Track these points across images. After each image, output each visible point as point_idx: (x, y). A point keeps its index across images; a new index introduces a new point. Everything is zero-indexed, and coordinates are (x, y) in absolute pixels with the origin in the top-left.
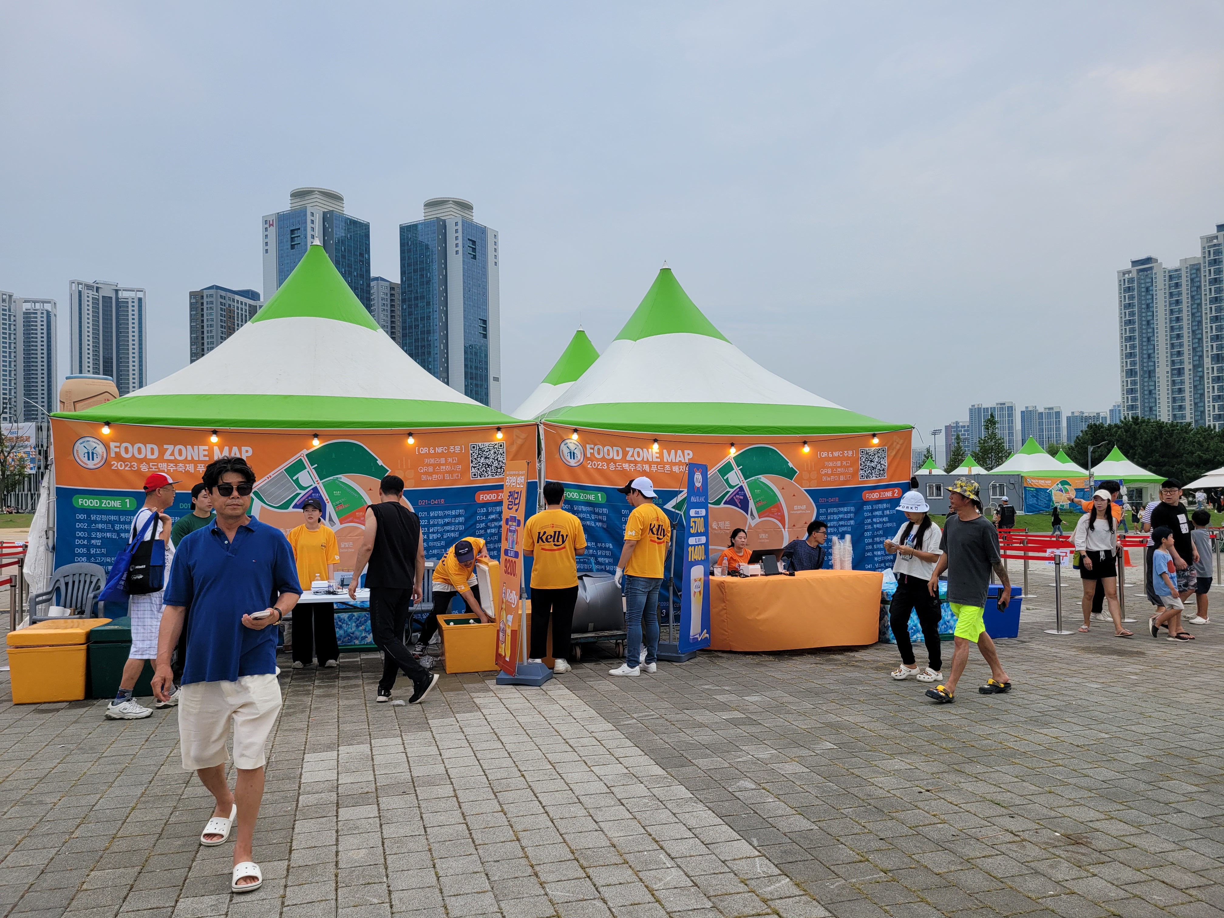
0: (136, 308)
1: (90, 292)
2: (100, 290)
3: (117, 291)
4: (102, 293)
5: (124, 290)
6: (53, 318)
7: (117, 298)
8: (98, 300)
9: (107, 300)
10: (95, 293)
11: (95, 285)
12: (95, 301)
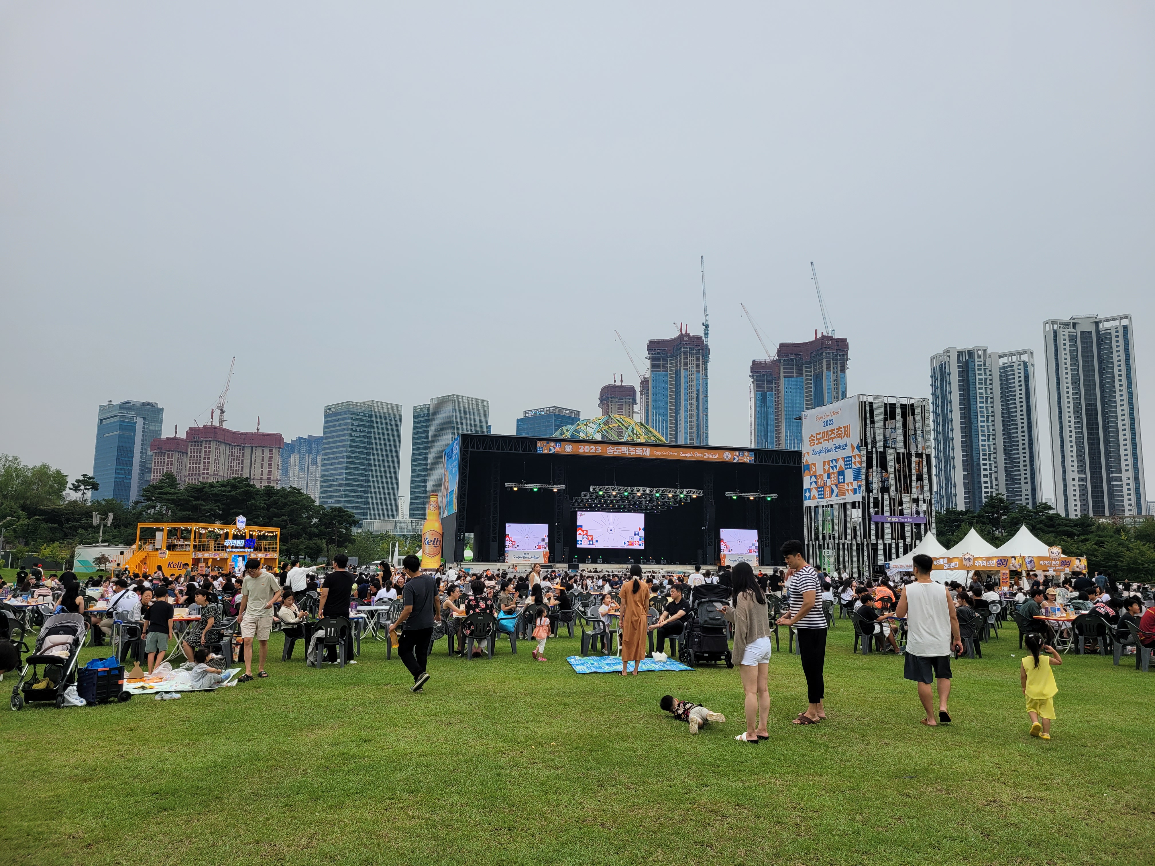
0: (1121, 339)
1: (1067, 330)
2: (1077, 326)
3: (1097, 323)
4: (1080, 329)
5: (1105, 321)
6: (1030, 368)
7: (1098, 331)
8: (1076, 337)
9: (1086, 335)
10: (1072, 330)
11: (1072, 321)
12: (1073, 338)
